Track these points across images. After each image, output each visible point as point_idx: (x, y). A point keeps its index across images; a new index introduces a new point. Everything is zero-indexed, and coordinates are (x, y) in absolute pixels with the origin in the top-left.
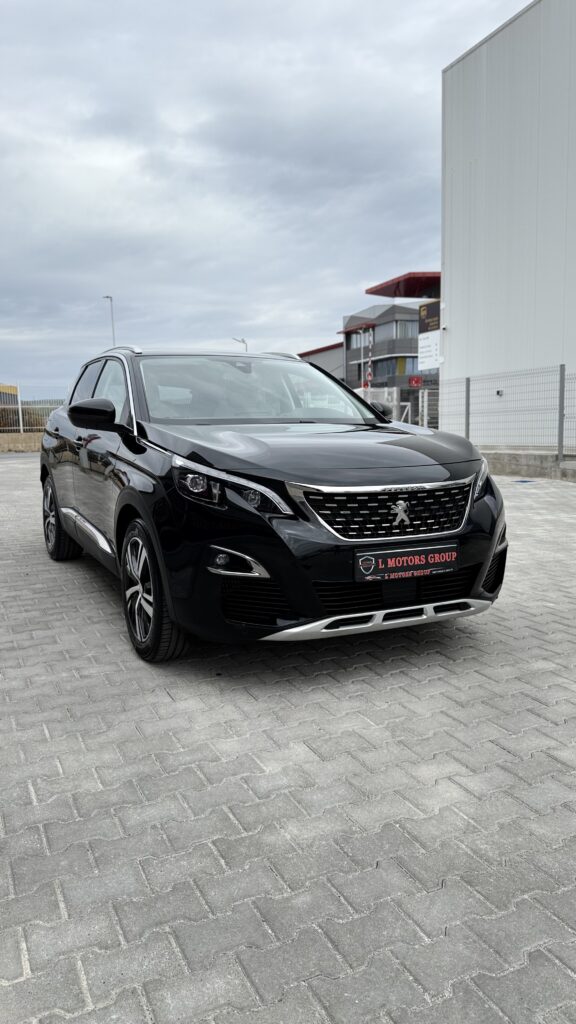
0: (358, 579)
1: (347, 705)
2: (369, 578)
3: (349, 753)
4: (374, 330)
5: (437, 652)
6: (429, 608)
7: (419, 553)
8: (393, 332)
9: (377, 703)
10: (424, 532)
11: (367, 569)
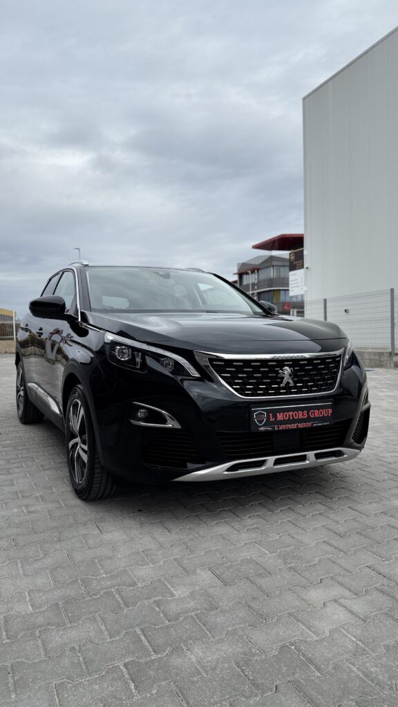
0: (253, 430)
1: (245, 537)
2: (262, 429)
3: (248, 578)
4: (258, 272)
5: (317, 492)
6: (311, 454)
7: (302, 409)
8: (271, 273)
9: (270, 535)
10: (306, 392)
11: (260, 422)
